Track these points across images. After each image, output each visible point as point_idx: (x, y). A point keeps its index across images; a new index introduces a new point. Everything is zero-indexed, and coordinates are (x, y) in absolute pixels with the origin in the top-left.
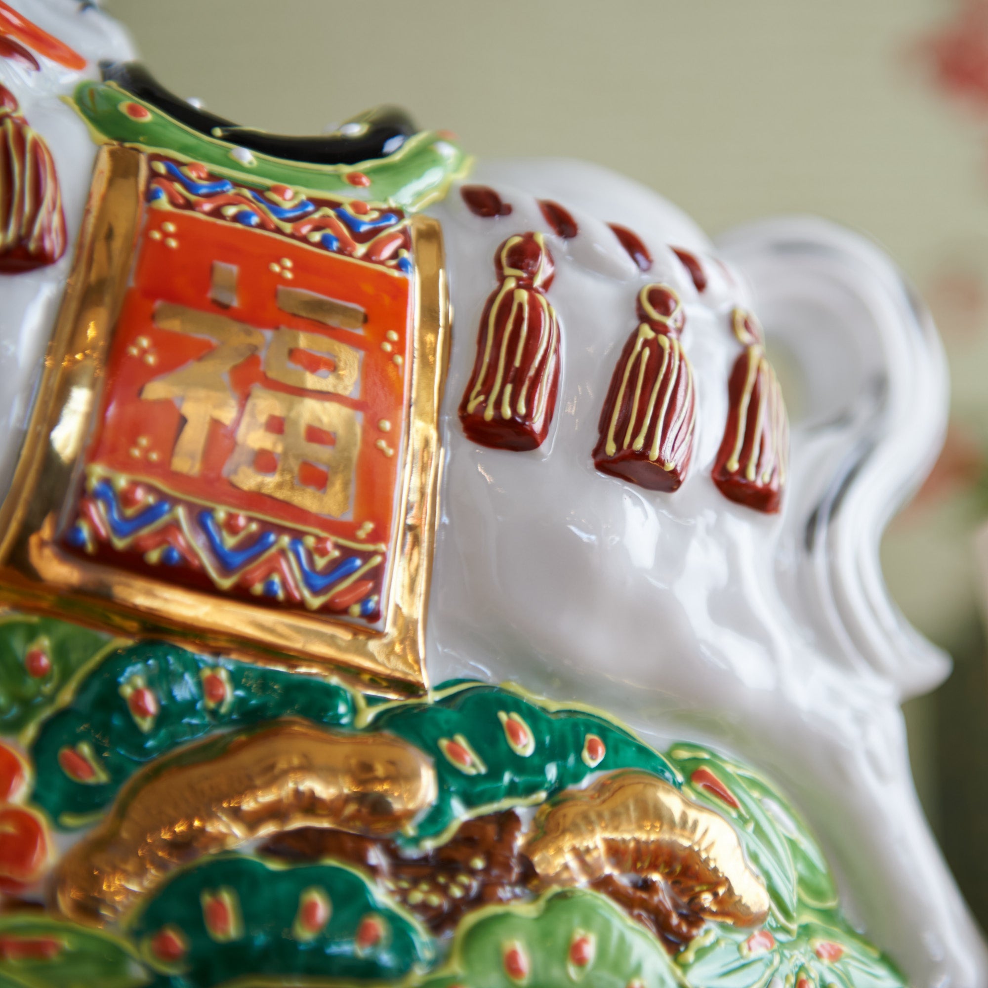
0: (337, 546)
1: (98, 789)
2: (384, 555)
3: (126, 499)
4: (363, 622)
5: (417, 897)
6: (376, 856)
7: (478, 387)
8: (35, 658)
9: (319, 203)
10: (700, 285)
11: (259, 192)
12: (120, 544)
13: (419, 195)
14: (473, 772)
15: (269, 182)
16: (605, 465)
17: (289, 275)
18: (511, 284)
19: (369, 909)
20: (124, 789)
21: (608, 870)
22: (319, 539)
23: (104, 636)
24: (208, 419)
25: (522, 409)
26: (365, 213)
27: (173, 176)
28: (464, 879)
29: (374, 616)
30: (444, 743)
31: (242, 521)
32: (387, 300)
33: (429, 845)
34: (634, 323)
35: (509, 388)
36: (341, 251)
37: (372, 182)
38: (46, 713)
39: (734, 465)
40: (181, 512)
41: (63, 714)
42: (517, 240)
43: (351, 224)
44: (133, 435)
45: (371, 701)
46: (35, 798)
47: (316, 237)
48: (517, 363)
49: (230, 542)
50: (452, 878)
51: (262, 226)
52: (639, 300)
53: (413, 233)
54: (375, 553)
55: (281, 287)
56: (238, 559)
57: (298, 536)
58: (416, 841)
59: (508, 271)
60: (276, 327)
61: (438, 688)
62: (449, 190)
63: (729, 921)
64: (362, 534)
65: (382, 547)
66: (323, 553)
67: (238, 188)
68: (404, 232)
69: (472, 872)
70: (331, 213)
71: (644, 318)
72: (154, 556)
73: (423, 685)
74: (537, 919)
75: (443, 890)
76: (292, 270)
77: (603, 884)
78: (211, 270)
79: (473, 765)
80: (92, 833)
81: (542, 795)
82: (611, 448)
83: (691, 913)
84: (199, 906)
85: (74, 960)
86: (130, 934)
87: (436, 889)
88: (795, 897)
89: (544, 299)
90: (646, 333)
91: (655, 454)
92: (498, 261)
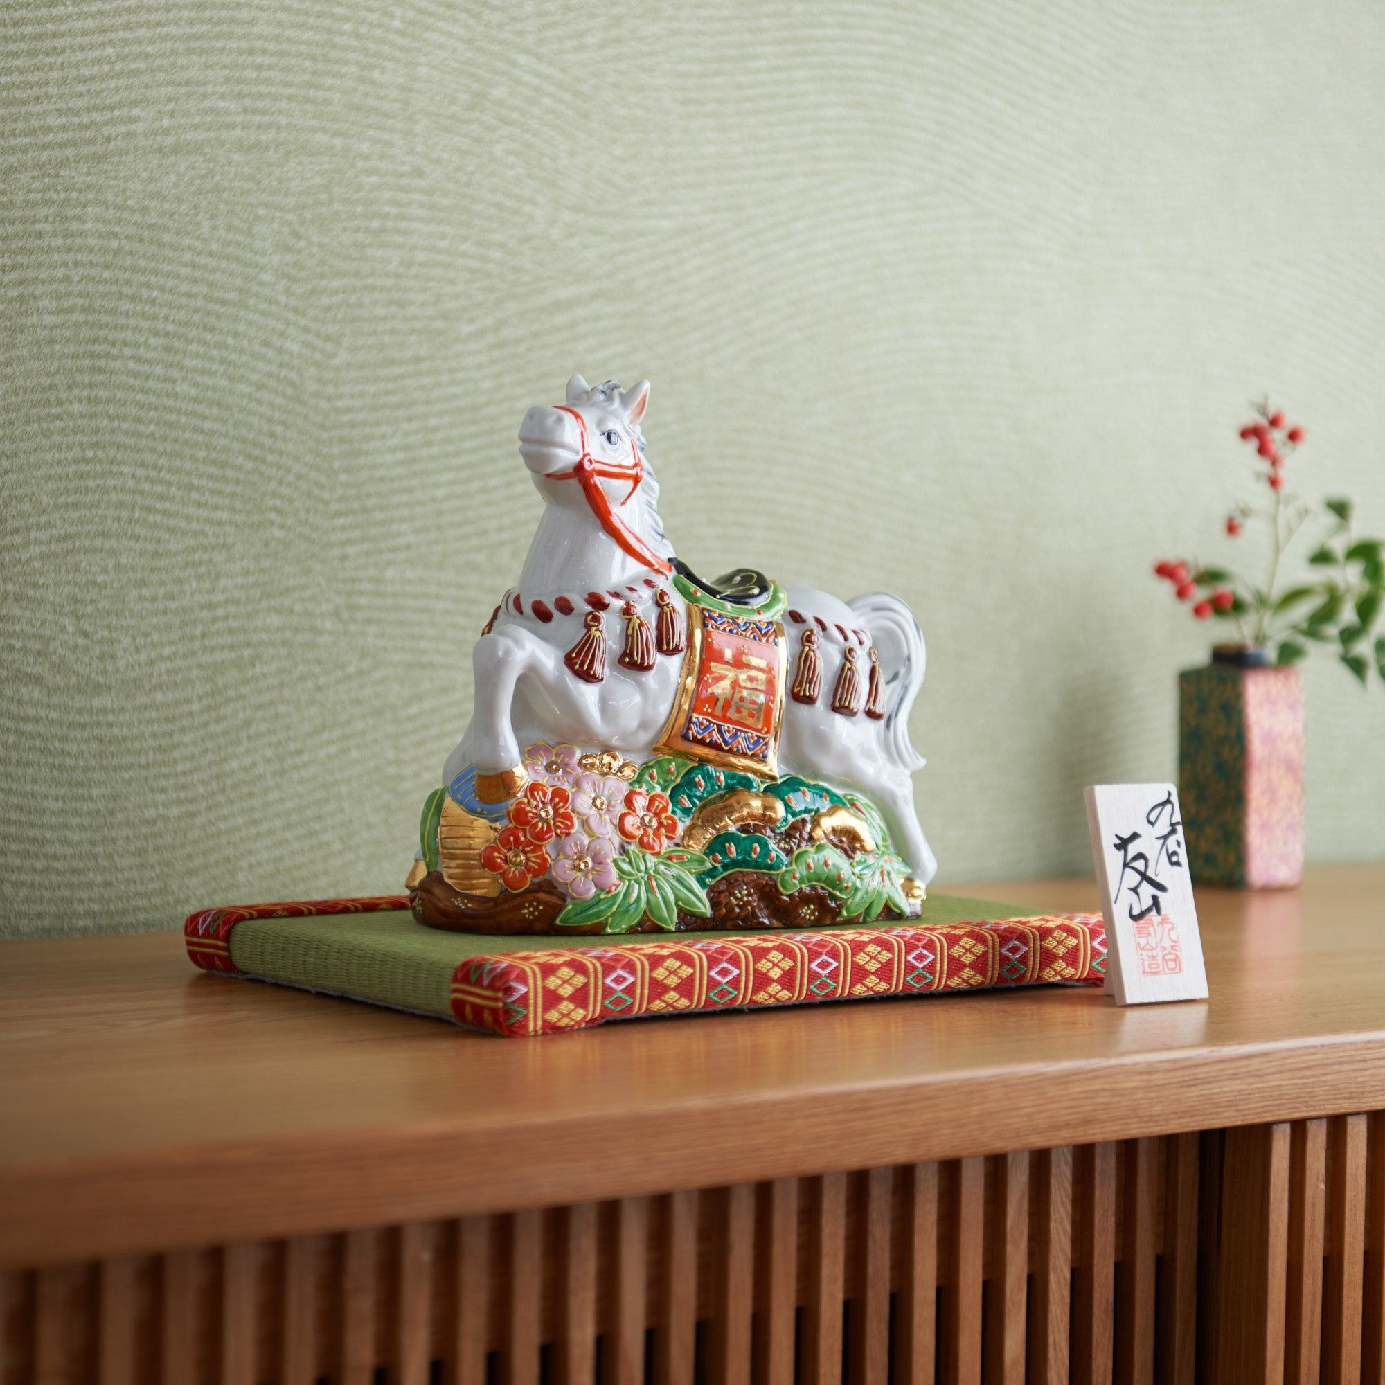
0: (757, 736)
1: (690, 809)
2: (769, 738)
3: (701, 724)
4: (762, 758)
5: (782, 845)
6: (769, 832)
7: (797, 683)
8: (670, 769)
9: (750, 622)
10: (860, 643)
11: (734, 619)
12: (699, 737)
13: (776, 614)
15: (736, 616)
16: (835, 709)
18: (807, 649)
19: (771, 850)
20: (697, 809)
21: (832, 837)
22: (752, 733)
23: (690, 762)
24: (724, 698)
25: (812, 692)
26: (763, 624)
27: (711, 618)
28: (794, 840)
29: (765, 757)
30: (786, 797)
31: (731, 729)
32: (772, 657)
33: (783, 829)
34: (844, 661)
35: (808, 685)
36: (759, 641)
37: (764, 612)
38: (674, 785)
39: (871, 707)
40: (715, 727)
41: (678, 785)
42: (808, 632)
43: (760, 630)
44: (704, 703)
45: (762, 783)
46: (673, 812)
47: (752, 636)
48: (810, 676)
49: (727, 736)
50: (790, 840)
51: (737, 633)
52: (844, 653)
54: (767, 738)
55: (744, 655)
56: (730, 740)
58: (779, 828)
59: (806, 644)
62: (784, 611)
63: (864, 852)
64: (763, 732)
65: (769, 735)
66: (752, 737)
67: (728, 619)
68: (774, 631)
69: (796, 838)
70: (754, 626)
71: (847, 659)
72: (708, 740)
73: (777, 777)
74: (815, 852)
75: (788, 843)
76: (747, 649)
77: (831, 841)
79: (795, 804)
80: (691, 822)
81: (812, 813)
82: (837, 704)
83: (854, 850)
84: (724, 847)
85: (690, 861)
86: (705, 854)
87: (786, 842)
88: (880, 843)
89: (818, 653)
90: (848, 665)
91: (851, 707)
92: (802, 639)
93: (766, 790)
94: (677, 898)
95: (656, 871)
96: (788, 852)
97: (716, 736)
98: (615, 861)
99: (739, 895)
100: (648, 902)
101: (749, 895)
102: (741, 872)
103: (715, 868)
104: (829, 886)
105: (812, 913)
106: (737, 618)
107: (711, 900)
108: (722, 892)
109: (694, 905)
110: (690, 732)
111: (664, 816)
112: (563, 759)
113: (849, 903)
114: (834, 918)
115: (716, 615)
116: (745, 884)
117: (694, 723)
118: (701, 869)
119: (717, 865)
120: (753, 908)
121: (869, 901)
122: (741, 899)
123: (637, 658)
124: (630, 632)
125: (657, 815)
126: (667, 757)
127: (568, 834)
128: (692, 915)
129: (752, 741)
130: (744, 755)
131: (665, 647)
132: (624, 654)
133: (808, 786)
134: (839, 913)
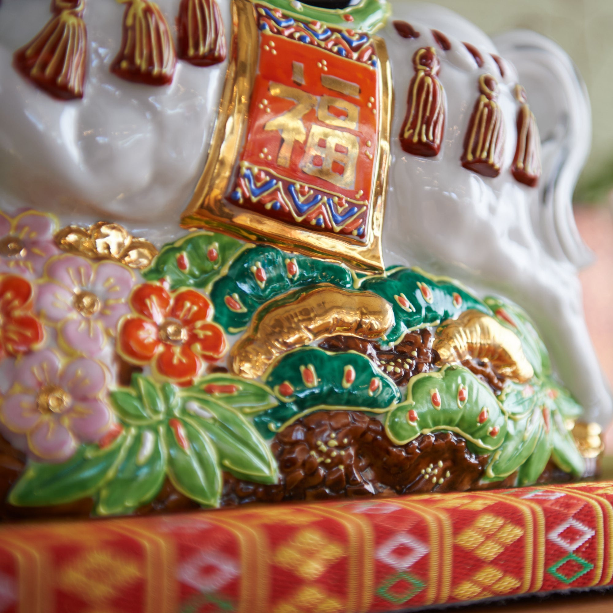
0: (347, 202)
1: (243, 315)
2: (367, 206)
3: (257, 178)
4: (358, 238)
5: (391, 368)
6: (370, 349)
7: (409, 125)
8: (211, 252)
9: (333, 30)
10: (502, 73)
11: (306, 24)
12: (254, 199)
13: (373, 25)
14: (410, 311)
15: (310, 19)
16: (467, 165)
17: (326, 69)
18: (422, 74)
19: (373, 375)
20: (255, 316)
21: (468, 357)
22: (340, 199)
23: (241, 242)
24: (293, 140)
25: (431, 138)
26: (353, 36)
27: (270, 17)
28: (410, 361)
29: (362, 235)
30: (396, 297)
31: (306, 189)
32: (368, 81)
33: (392, 344)
34: (477, 94)
35: (424, 127)
36: (347, 56)
37: (355, 19)
38: (217, 278)
39: (521, 165)
40: (280, 184)
41: (225, 279)
42: (423, 51)
43: (350, 42)
44: (260, 146)
45: (360, 276)
46: (216, 319)
47: (335, 49)
48: (428, 114)
49: (301, 199)
50: (404, 360)
51: (312, 43)
52: (479, 83)
53: (375, 46)
54: (364, 205)
55: (323, 75)
56: (305, 208)
57: (330, 196)
58: (387, 343)
59: (420, 67)
60: (322, 95)
61: (388, 269)
62: (386, 22)
63: (517, 381)
64: (358, 196)
65: (366, 202)
66: (341, 205)
67: (297, 22)
68: (371, 46)
69: (412, 358)
70: (339, 36)
71: (482, 92)
72: (269, 206)
73: (382, 268)
74: (443, 379)
75: (401, 366)
76: (327, 66)
77: (466, 363)
78: (292, 66)
79: (410, 308)
80: (245, 336)
81: (438, 322)
82: (470, 157)
83: (502, 378)
84: (299, 371)
85: (242, 395)
86: (268, 383)
87: (397, 365)
88: (539, 369)
89: (438, 82)
90: (485, 100)
91: (491, 161)
92: (414, 61)
93: (364, 286)
94: (222, 455)
95: (184, 411)
96: (401, 380)
97: (282, 199)
98: (111, 395)
99: (324, 448)
100: (171, 461)
101: (341, 447)
102: (328, 412)
103: (283, 405)
104: (465, 431)
105: (442, 474)
106: (314, 24)
107: (279, 457)
108: (297, 443)
109: (249, 465)
110: (239, 191)
111: (199, 324)
112: (29, 233)
113: (497, 457)
114: (475, 481)
115: (278, 15)
116: (334, 430)
117: (245, 176)
118: (261, 406)
119: (286, 400)
120: (348, 469)
121: (526, 455)
122: (328, 454)
123: (141, 62)
124: (130, 22)
125: (189, 323)
126: (203, 232)
127: (29, 353)
128: (249, 480)
129: (340, 210)
130: (327, 231)
131: (191, 52)
132: (120, 58)
133: (430, 283)
134: (483, 473)
